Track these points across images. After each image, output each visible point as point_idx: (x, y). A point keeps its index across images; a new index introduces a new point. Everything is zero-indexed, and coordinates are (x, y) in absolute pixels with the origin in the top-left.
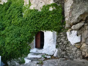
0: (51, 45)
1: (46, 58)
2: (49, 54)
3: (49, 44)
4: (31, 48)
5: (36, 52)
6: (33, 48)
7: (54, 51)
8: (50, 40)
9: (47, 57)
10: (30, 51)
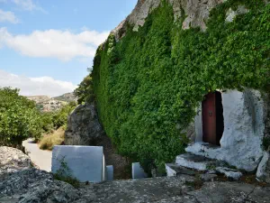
0: (245, 137)
1: (220, 176)
2: (238, 167)
3: (239, 133)
4: (188, 141)
5: (202, 154)
6: (194, 141)
7: (257, 159)
8: (240, 118)
9: (223, 174)
10: (187, 149)
